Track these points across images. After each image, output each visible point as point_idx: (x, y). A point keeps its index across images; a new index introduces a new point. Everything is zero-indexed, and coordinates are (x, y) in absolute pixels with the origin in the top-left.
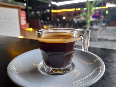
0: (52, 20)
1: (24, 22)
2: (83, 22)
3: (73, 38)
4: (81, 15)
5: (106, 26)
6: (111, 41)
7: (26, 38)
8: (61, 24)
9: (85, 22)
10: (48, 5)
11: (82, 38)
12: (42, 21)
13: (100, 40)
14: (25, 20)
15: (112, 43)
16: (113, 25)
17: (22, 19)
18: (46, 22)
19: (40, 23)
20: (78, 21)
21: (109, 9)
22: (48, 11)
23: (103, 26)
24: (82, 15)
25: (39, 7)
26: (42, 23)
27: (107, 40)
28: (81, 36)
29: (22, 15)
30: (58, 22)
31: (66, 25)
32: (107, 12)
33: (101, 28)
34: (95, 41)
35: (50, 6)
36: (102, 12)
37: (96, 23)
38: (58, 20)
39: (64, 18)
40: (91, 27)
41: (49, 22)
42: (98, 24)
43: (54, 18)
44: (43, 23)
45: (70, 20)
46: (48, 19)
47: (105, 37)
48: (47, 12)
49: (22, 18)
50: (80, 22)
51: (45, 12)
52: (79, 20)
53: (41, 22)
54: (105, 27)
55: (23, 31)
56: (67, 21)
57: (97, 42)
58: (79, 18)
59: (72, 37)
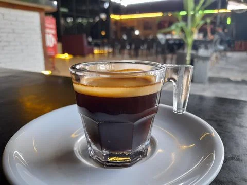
0: (112, 36)
1: (51, 40)
2: (177, 42)
3: (155, 84)
4: (173, 27)
5: (225, 50)
6: (237, 82)
7: (56, 73)
8: (130, 45)
9: (182, 42)
10: (103, 5)
11: (174, 84)
12: (90, 39)
13: (212, 80)
14: (53, 35)
15: (239, 86)
16: (240, 50)
17: (49, 34)
18: (99, 41)
19: (86, 43)
20: (167, 40)
21: (233, 14)
22: (103, 16)
23: (220, 51)
24: (177, 27)
25: (84, 8)
26: (89, 43)
27: (228, 81)
28: (171, 80)
29: (47, 25)
30: (125, 40)
31: (141, 48)
32: (229, 21)
33: (215, 55)
34: (201, 82)
35: (106, 5)
36: (218, 21)
37: (206, 43)
38: (125, 37)
39: (137, 33)
40: (194, 52)
41: (106, 41)
42: (209, 46)
43: (116, 33)
44: (92, 42)
45: (151, 37)
46: (103, 34)
47: (224, 75)
48: (101, 20)
49: (48, 31)
50: (171, 42)
51: (97, 19)
52: (169, 37)
53: (87, 40)
54: (223, 54)
55: (51, 59)
56: (142, 38)
57: (207, 85)
58: (170, 33)
59: (151, 83)
